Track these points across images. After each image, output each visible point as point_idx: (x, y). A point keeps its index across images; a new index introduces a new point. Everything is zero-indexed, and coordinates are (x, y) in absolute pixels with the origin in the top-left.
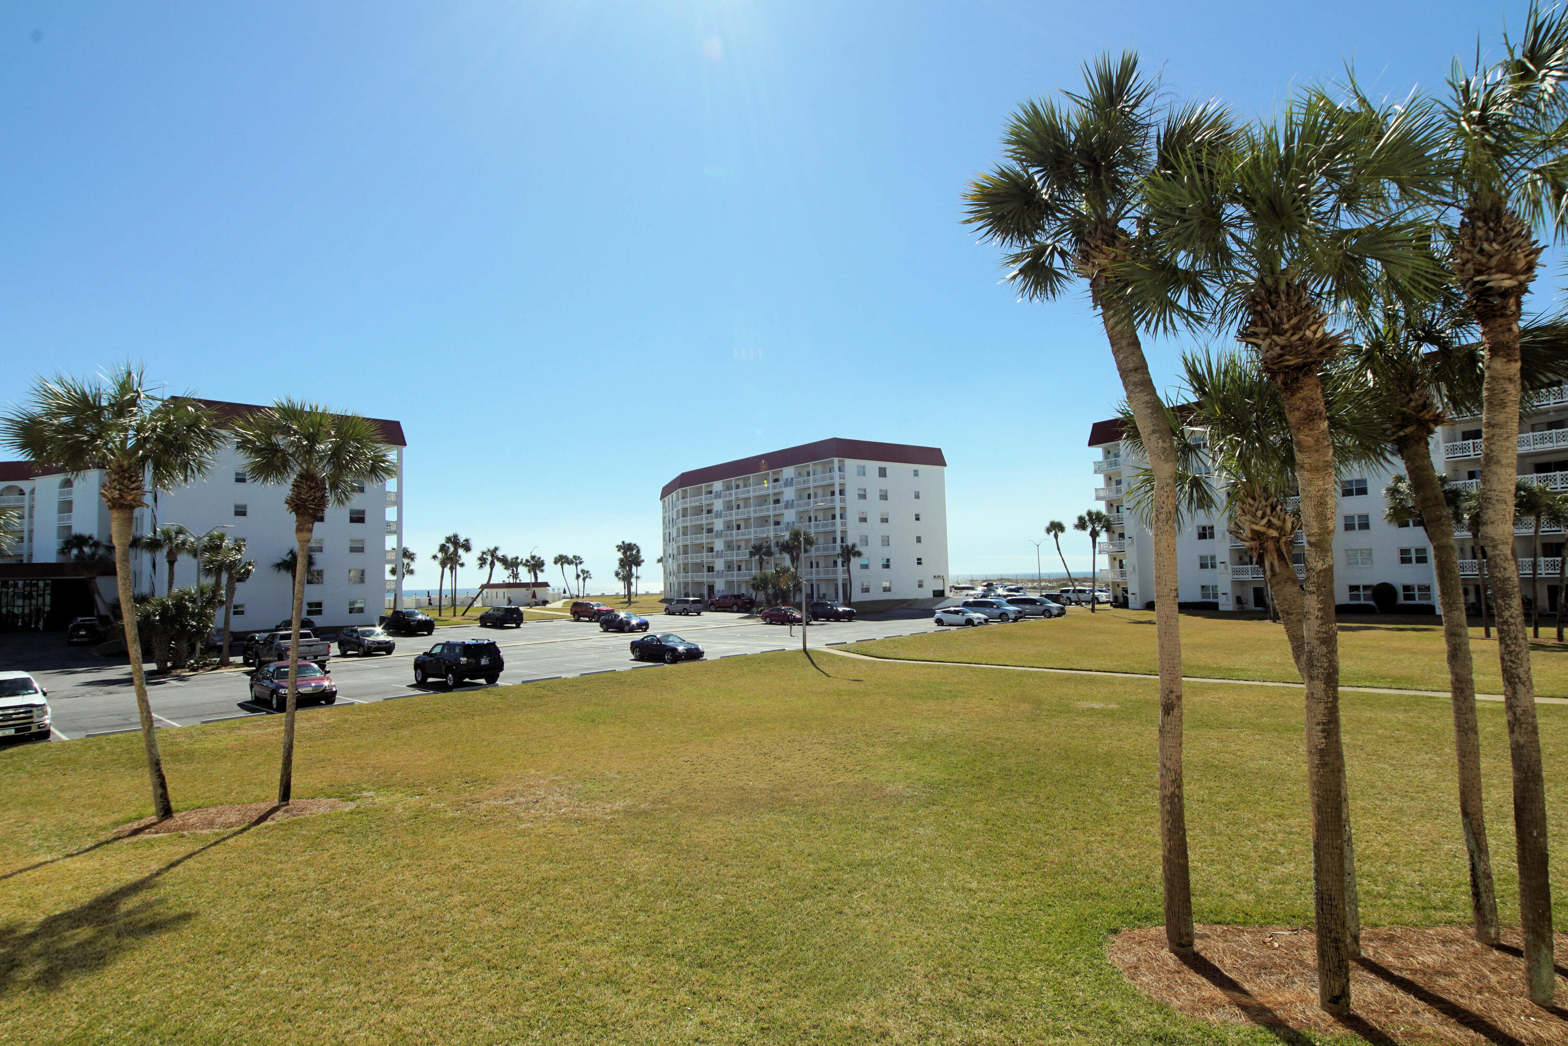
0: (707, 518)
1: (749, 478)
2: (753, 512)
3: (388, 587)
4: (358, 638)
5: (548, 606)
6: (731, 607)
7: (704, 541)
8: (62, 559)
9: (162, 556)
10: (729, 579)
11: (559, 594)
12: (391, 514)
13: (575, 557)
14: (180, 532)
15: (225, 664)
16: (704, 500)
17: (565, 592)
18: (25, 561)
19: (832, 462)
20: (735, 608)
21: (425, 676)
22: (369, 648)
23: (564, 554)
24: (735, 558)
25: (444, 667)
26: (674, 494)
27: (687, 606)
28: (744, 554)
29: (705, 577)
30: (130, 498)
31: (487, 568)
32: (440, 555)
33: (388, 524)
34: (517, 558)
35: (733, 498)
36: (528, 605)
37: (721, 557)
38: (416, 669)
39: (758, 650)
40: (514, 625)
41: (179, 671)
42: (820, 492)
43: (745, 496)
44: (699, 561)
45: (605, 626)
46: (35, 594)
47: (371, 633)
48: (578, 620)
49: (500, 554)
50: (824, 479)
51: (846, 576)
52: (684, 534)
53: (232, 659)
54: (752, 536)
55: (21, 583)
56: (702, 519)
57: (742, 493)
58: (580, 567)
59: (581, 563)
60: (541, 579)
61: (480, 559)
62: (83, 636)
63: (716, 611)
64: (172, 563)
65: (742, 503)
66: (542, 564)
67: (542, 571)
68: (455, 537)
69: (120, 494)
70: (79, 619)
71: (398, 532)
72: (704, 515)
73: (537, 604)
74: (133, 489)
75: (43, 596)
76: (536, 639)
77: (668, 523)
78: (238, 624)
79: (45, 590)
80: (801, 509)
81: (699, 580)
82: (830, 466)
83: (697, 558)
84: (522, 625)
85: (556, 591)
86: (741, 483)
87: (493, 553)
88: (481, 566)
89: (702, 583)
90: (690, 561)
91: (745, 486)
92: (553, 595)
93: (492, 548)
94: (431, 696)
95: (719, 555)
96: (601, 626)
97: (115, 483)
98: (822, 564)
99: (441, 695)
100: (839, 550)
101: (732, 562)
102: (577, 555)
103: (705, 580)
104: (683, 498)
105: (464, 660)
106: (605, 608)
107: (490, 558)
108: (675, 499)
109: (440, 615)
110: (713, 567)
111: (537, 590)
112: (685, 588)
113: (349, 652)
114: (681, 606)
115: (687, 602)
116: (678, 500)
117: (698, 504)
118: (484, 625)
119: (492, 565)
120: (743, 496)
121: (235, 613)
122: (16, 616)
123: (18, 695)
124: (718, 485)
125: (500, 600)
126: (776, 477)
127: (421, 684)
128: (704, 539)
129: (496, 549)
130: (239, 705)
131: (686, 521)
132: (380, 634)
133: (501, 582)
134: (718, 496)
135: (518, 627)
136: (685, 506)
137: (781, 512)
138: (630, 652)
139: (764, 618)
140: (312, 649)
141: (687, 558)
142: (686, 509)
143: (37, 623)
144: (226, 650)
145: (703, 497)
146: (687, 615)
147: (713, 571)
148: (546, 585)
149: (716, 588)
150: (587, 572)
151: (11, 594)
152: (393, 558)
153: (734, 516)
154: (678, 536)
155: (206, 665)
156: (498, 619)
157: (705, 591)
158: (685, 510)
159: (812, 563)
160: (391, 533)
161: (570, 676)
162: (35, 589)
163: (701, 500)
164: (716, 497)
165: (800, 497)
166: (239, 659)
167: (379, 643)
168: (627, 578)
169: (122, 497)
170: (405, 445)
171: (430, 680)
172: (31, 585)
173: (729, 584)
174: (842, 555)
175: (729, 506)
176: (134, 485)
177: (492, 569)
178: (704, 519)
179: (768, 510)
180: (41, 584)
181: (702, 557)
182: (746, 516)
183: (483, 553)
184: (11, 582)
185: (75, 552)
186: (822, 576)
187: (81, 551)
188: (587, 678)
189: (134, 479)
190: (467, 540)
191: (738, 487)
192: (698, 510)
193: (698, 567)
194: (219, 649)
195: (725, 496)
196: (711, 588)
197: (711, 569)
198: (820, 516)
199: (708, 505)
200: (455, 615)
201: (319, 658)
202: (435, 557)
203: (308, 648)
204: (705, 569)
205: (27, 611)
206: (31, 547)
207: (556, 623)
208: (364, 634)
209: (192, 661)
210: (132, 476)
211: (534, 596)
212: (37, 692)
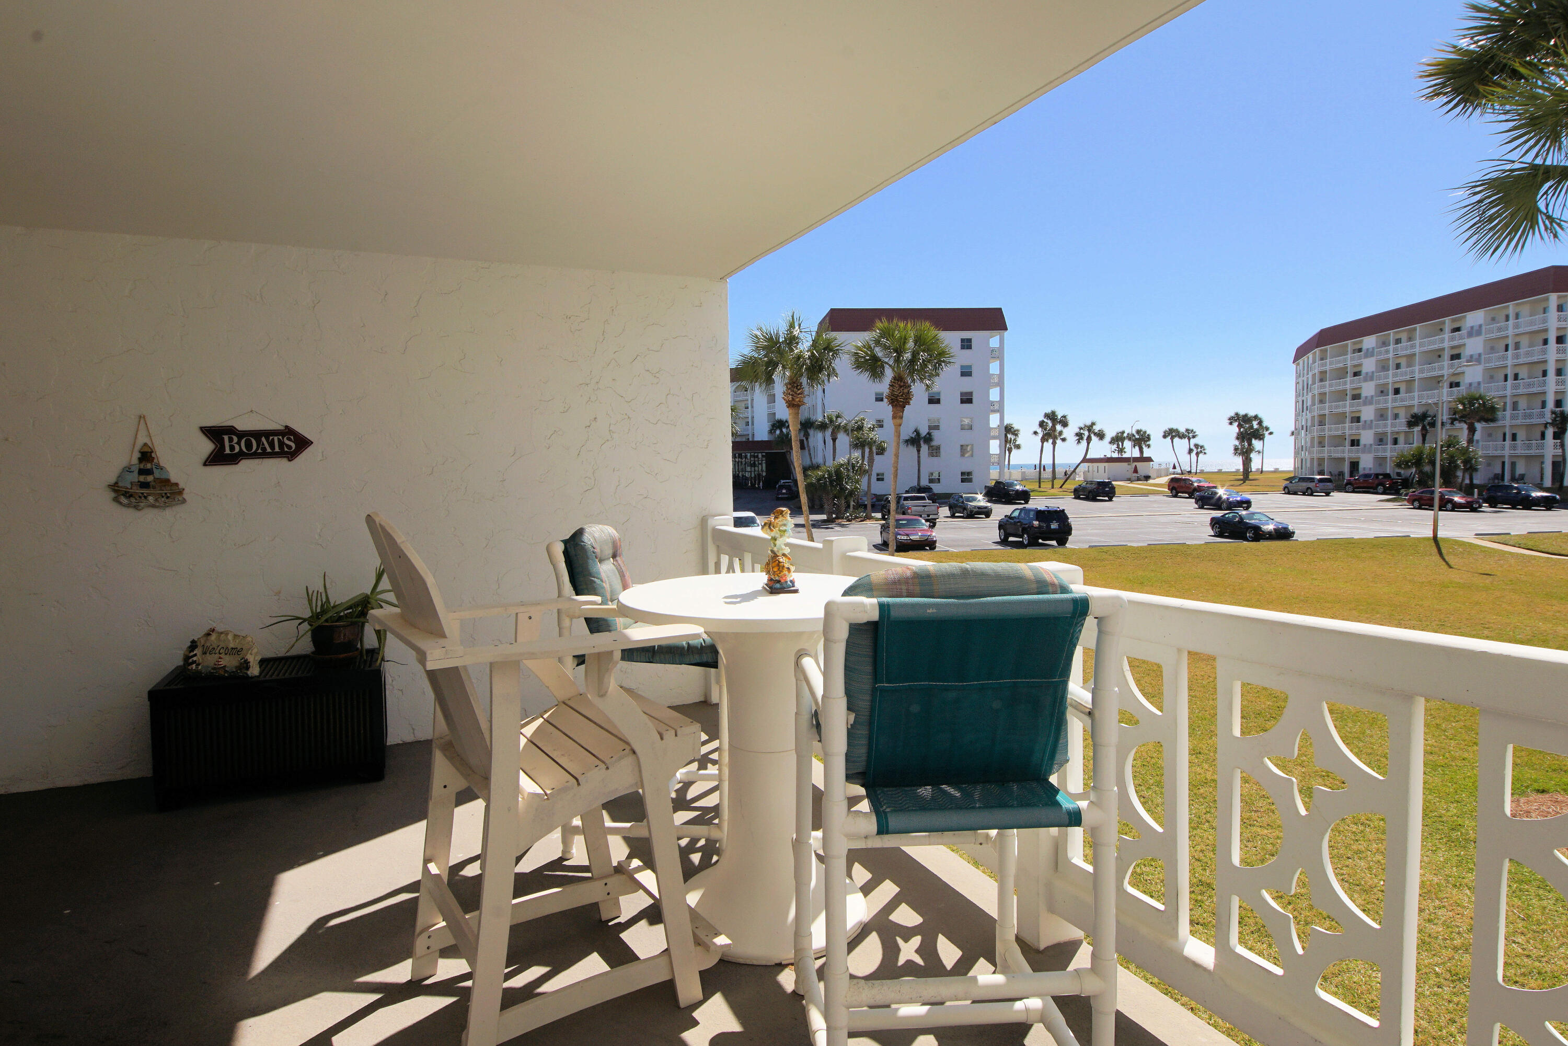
0: (1352, 382)
1: (1415, 329)
2: (1418, 372)
3: (992, 460)
4: (963, 502)
5: (1151, 481)
6: (1376, 488)
7: (1347, 409)
8: (771, 438)
9: (828, 433)
10: (1380, 454)
11: (1167, 469)
12: (994, 395)
13: (1187, 430)
14: (838, 417)
15: (868, 517)
16: (1349, 360)
17: (1174, 467)
18: (750, 440)
19: (1547, 299)
20: (1380, 489)
21: (1007, 535)
22: (971, 511)
23: (1175, 427)
24: (1389, 430)
25: (1020, 529)
26: (1310, 355)
27: (1311, 485)
28: (1401, 425)
29: (1347, 453)
30: (797, 400)
31: (1084, 443)
32: (1039, 430)
33: (992, 404)
34: (1123, 432)
35: (1391, 355)
36: (1129, 480)
37: (1371, 428)
38: (1000, 529)
39: (1371, 535)
40: (1107, 498)
41: (840, 521)
42: (1524, 341)
43: (1408, 352)
44: (1339, 433)
45: (1200, 503)
46: (757, 463)
47: (974, 499)
48: (1176, 496)
49: (1096, 428)
50: (1532, 323)
51: (1559, 452)
52: (1321, 402)
53: (873, 515)
54: (1416, 402)
55: (749, 455)
56: (1345, 383)
57: (1404, 349)
58: (1193, 441)
59: (1194, 437)
60: (1146, 453)
61: (1077, 434)
62: (784, 494)
63: (1353, 492)
64: (834, 440)
65: (1403, 362)
66: (1149, 438)
67: (1149, 446)
68: (1053, 413)
69: (792, 398)
70: (782, 481)
71: (1001, 411)
72: (1349, 378)
73: (1139, 479)
74: (799, 394)
75: (761, 464)
76: (1122, 512)
77: (1302, 389)
78: (878, 488)
79: (762, 460)
80: (1492, 365)
81: (1339, 455)
82: (1543, 305)
83: (1337, 429)
84: (1114, 499)
85: (1163, 466)
86: (1404, 336)
87: (1090, 428)
88: (1079, 442)
89: (1343, 459)
90: (1327, 433)
91: (1410, 339)
92: (1158, 470)
93: (1089, 423)
94: (1008, 550)
95: (1368, 426)
96: (1196, 503)
97: (789, 391)
98: (1521, 435)
99: (1015, 550)
100: (1548, 418)
101: (1385, 434)
102: (1190, 428)
103: (1346, 455)
104: (1322, 359)
105: (1036, 523)
106: (1206, 485)
107: (1086, 433)
108: (1311, 361)
109: (1040, 487)
110: (1358, 441)
111: (1139, 465)
112: (1319, 465)
113: (957, 515)
114: (1304, 485)
115: (1312, 480)
116: (1314, 362)
117: (1341, 365)
118: (1077, 497)
119: (1089, 439)
120: (1405, 353)
121: (878, 479)
122: (747, 479)
123: (749, 526)
124: (1369, 342)
125: (1101, 474)
126: (1456, 325)
127: (1004, 542)
128: (1348, 407)
129: (1093, 424)
130: (874, 546)
131: (1324, 387)
132: (981, 500)
133: (1102, 456)
134: (1370, 354)
135: (1110, 500)
136: (1323, 369)
137: (1459, 370)
138: (1209, 528)
139: (1412, 501)
140: (926, 509)
141: (1324, 430)
142: (1326, 372)
143: (759, 484)
144: (869, 507)
145: (1349, 356)
146: (1311, 495)
147: (1358, 445)
148: (1149, 459)
149: (1361, 466)
150: (1202, 447)
151: (744, 463)
152: (997, 434)
153: (1391, 378)
154: (1313, 404)
155: (856, 517)
156: (1090, 492)
157: (1346, 469)
158: (1323, 373)
159: (1505, 435)
160: (994, 411)
161: (1134, 545)
162: (756, 459)
163: (1345, 360)
164: (1366, 356)
165: (1492, 349)
166: (879, 515)
167: (979, 508)
168: (1245, 453)
169: (793, 399)
170: (1006, 329)
171: (1011, 539)
172: (754, 457)
173: (1381, 461)
174: (1553, 424)
175: (1383, 367)
176: (799, 391)
177: (1088, 444)
178: (1349, 384)
179: (1441, 368)
180: (760, 455)
181: (1344, 428)
182: (1408, 378)
183: (1081, 429)
184: (743, 454)
185: (778, 432)
186: (1519, 452)
187: (781, 431)
188: (1153, 549)
189: (799, 388)
190: (1064, 417)
191: (1398, 341)
192: (1341, 373)
193: (1338, 441)
194: (865, 506)
195: (1380, 353)
196: (1354, 465)
197: (1355, 443)
198: (1523, 373)
199: (1355, 366)
200: (1053, 487)
201: (931, 517)
202: (1035, 433)
203: (923, 508)
204: (1347, 442)
205: (753, 475)
206: (753, 429)
207: (1152, 498)
208: (968, 500)
209: (848, 514)
210: (798, 386)
211: (1136, 471)
212: (758, 526)
